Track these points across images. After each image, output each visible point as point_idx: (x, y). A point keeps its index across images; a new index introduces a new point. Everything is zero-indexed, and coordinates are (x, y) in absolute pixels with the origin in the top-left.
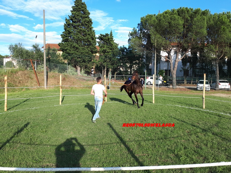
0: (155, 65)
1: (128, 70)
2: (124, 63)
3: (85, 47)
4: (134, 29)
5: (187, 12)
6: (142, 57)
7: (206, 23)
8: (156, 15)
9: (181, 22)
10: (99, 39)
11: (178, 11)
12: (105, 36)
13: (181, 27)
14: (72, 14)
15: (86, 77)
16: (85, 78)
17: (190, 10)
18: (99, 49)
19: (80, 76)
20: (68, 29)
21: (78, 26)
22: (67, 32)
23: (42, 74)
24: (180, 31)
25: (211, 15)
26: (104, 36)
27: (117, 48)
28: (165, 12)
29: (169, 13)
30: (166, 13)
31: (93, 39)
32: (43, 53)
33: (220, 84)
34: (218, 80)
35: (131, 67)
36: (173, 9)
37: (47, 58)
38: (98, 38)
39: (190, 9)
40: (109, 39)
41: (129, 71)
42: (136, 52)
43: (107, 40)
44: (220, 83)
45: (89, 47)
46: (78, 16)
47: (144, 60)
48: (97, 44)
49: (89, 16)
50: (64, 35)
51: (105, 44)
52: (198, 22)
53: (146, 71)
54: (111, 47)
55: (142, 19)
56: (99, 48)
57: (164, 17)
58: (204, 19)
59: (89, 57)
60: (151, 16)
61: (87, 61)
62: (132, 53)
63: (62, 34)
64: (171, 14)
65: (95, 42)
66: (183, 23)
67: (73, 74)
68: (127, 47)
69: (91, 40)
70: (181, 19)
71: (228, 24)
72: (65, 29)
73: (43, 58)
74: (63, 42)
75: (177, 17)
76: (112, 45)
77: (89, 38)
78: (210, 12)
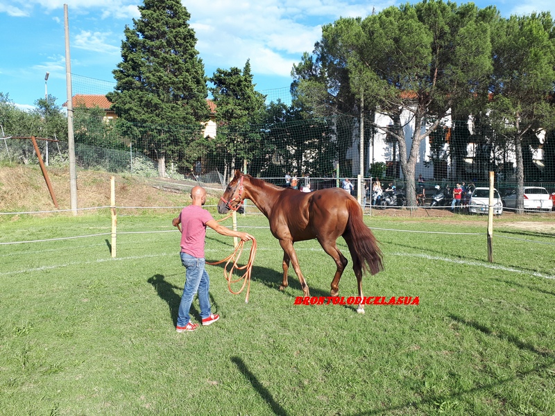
0: (362, 150)
1: (292, 163)
2: (281, 146)
3: (177, 104)
4: (305, 57)
5: (442, 12)
6: (329, 131)
7: (490, 40)
8: (362, 20)
9: (428, 39)
10: (213, 83)
11: (418, 10)
12: (230, 75)
13: (426, 52)
14: (144, 16)
15: (181, 182)
16: (180, 186)
17: (449, 9)
18: (213, 108)
19: (167, 181)
20: (131, 56)
21: (159, 48)
22: (130, 62)
23: (63, 175)
24: (424, 63)
25: (501, 20)
26: (225, 74)
27: (261, 105)
28: (385, 13)
29: (396, 14)
30: (387, 14)
31: (198, 82)
32: (67, 119)
33: (527, 198)
34: (522, 188)
35: (298, 156)
36: (405, 4)
37: (77, 132)
38: (211, 80)
39: (449, 4)
40: (240, 81)
41: (295, 164)
42: (311, 116)
43: (234, 85)
44: (527, 195)
45: (187, 103)
46: (157, 21)
47: (334, 138)
48: (210, 97)
49: (188, 22)
50: (121, 72)
51: (229, 95)
52: (471, 38)
53: (338, 165)
54: (247, 102)
55: (325, 30)
56: (216, 107)
57: (382, 24)
58: (485, 31)
59: (190, 131)
60: (349, 23)
61: (183, 139)
62: (302, 118)
63: (117, 69)
64: (399, 18)
65: (203, 91)
66: (432, 40)
67: (147, 176)
68: (289, 104)
69: (194, 86)
70: (427, 30)
71: (545, 43)
72: (125, 56)
73: (67, 134)
74: (120, 91)
75: (415, 24)
76: (249, 97)
77: (186, 80)
78: (499, 12)
